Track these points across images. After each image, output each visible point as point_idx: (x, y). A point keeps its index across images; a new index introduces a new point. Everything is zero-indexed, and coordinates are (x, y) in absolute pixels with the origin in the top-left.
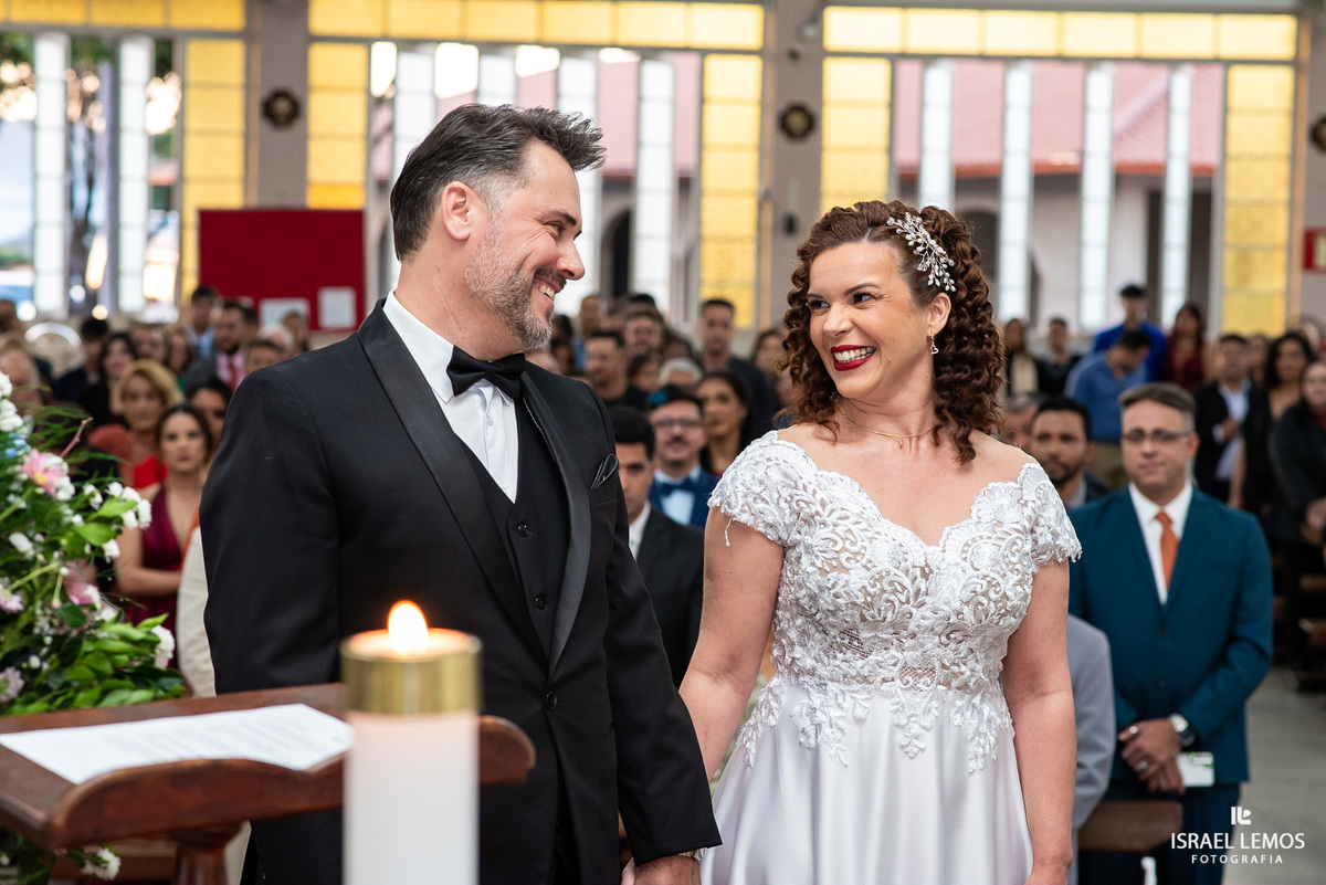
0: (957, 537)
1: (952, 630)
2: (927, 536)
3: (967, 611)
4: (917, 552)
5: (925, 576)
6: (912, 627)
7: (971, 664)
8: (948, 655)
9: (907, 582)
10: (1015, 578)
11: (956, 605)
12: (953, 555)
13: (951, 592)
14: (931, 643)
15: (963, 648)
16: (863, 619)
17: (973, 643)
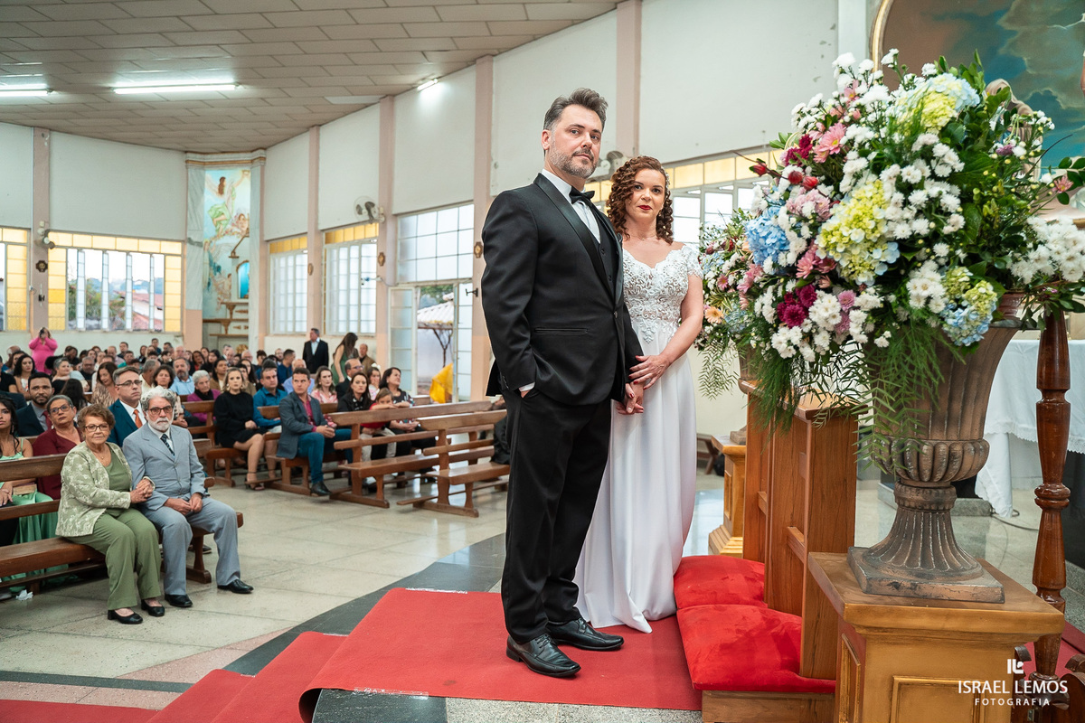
0: (660, 266)
1: (661, 297)
2: (652, 266)
3: (666, 290)
4: (648, 270)
5: (651, 278)
6: (647, 295)
7: (669, 310)
8: (661, 308)
9: (644, 280)
10: (682, 279)
11: (662, 288)
12: (660, 271)
13: (660, 283)
14: (653, 301)
15: (666, 304)
16: (630, 293)
17: (669, 303)
